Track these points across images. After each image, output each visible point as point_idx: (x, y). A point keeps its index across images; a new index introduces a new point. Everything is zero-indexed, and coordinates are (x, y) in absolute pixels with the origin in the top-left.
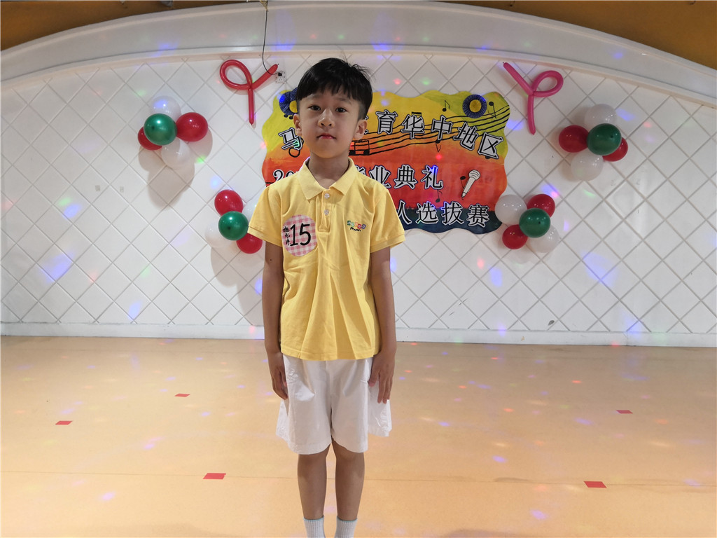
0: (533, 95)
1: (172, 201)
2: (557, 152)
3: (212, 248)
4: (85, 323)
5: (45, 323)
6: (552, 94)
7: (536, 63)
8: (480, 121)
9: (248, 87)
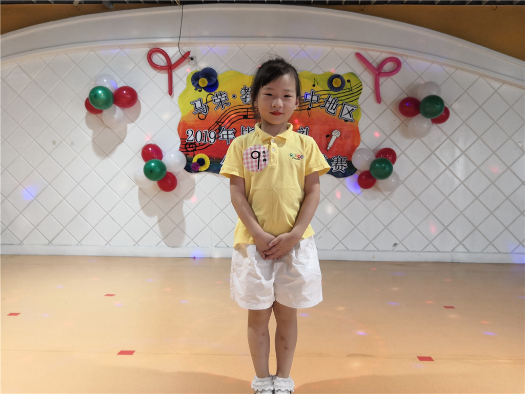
0: (379, 75)
1: (110, 152)
2: (398, 117)
3: (140, 188)
4: (43, 245)
5: (11, 244)
6: (392, 75)
7: (382, 52)
8: (340, 94)
9: (168, 68)
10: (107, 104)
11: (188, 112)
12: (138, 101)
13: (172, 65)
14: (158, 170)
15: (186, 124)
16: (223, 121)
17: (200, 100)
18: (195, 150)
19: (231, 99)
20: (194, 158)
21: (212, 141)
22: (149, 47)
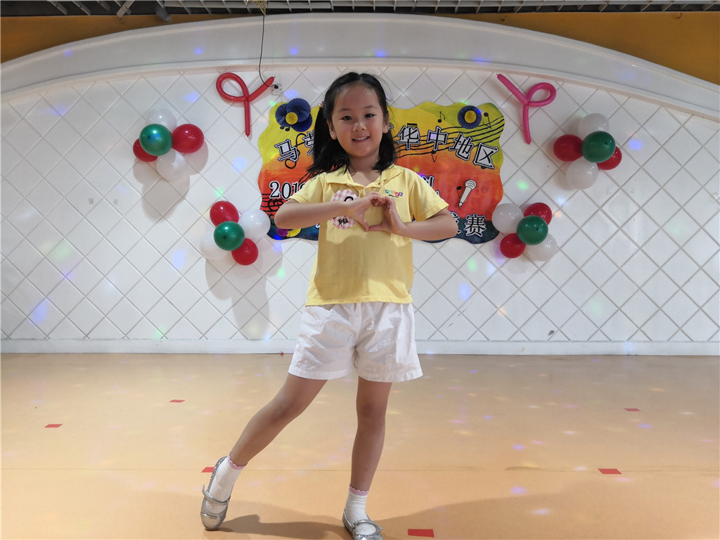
0: (528, 105)
1: (166, 213)
2: (553, 161)
3: (207, 260)
4: (75, 339)
5: (34, 339)
6: (544, 105)
7: (529, 75)
8: (475, 132)
9: (244, 99)
10: (163, 149)
11: (272, 158)
12: (203, 145)
13: (249, 96)
14: (233, 236)
15: (269, 174)
22: (219, 72)
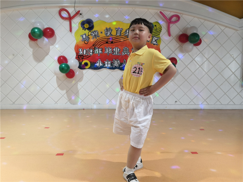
0: (170, 23)
1: (42, 60)
2: (178, 43)
3: (57, 77)
4: (10, 104)
6: (177, 23)
7: (171, 12)
9: (69, 18)
10: (40, 36)
11: (79, 40)
12: (55, 34)
13: (71, 17)
14: (66, 68)
15: (79, 46)
16: (96, 44)
17: (85, 34)
18: (83, 58)
19: (100, 34)
20: (83, 62)
21: (91, 54)
22: (60, 8)
